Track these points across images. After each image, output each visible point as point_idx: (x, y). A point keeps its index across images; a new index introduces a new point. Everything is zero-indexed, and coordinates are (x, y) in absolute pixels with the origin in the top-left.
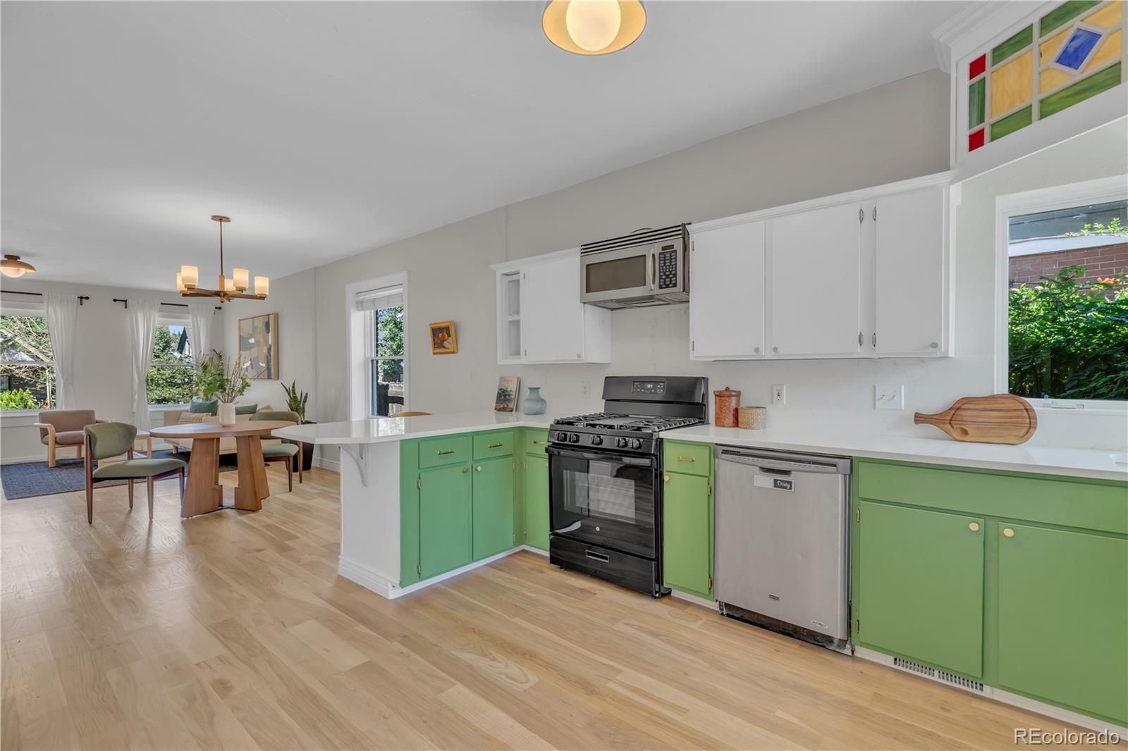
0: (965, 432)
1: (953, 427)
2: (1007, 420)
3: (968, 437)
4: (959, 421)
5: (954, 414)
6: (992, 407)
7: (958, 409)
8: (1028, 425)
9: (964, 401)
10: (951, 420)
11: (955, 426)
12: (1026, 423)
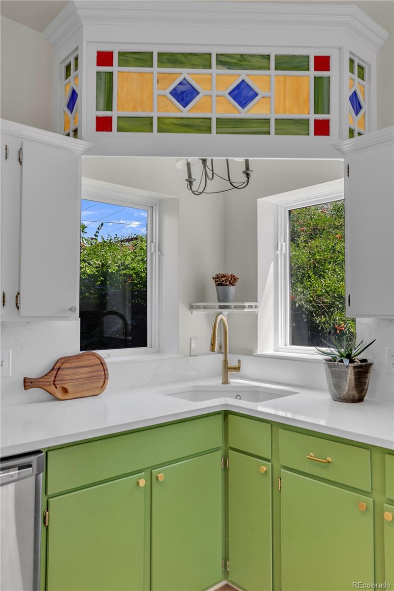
0: (65, 391)
1: (56, 387)
2: (92, 374)
3: (68, 395)
4: (61, 381)
5: (56, 375)
6: (82, 363)
7: (59, 369)
8: (104, 377)
9: (63, 361)
10: (54, 381)
11: (58, 386)
12: (102, 376)
